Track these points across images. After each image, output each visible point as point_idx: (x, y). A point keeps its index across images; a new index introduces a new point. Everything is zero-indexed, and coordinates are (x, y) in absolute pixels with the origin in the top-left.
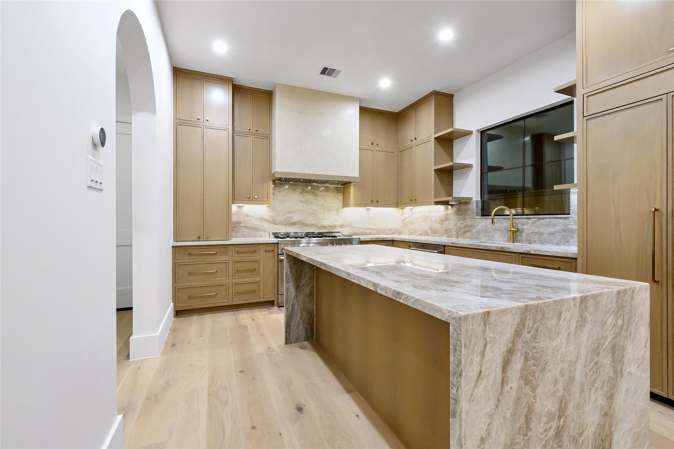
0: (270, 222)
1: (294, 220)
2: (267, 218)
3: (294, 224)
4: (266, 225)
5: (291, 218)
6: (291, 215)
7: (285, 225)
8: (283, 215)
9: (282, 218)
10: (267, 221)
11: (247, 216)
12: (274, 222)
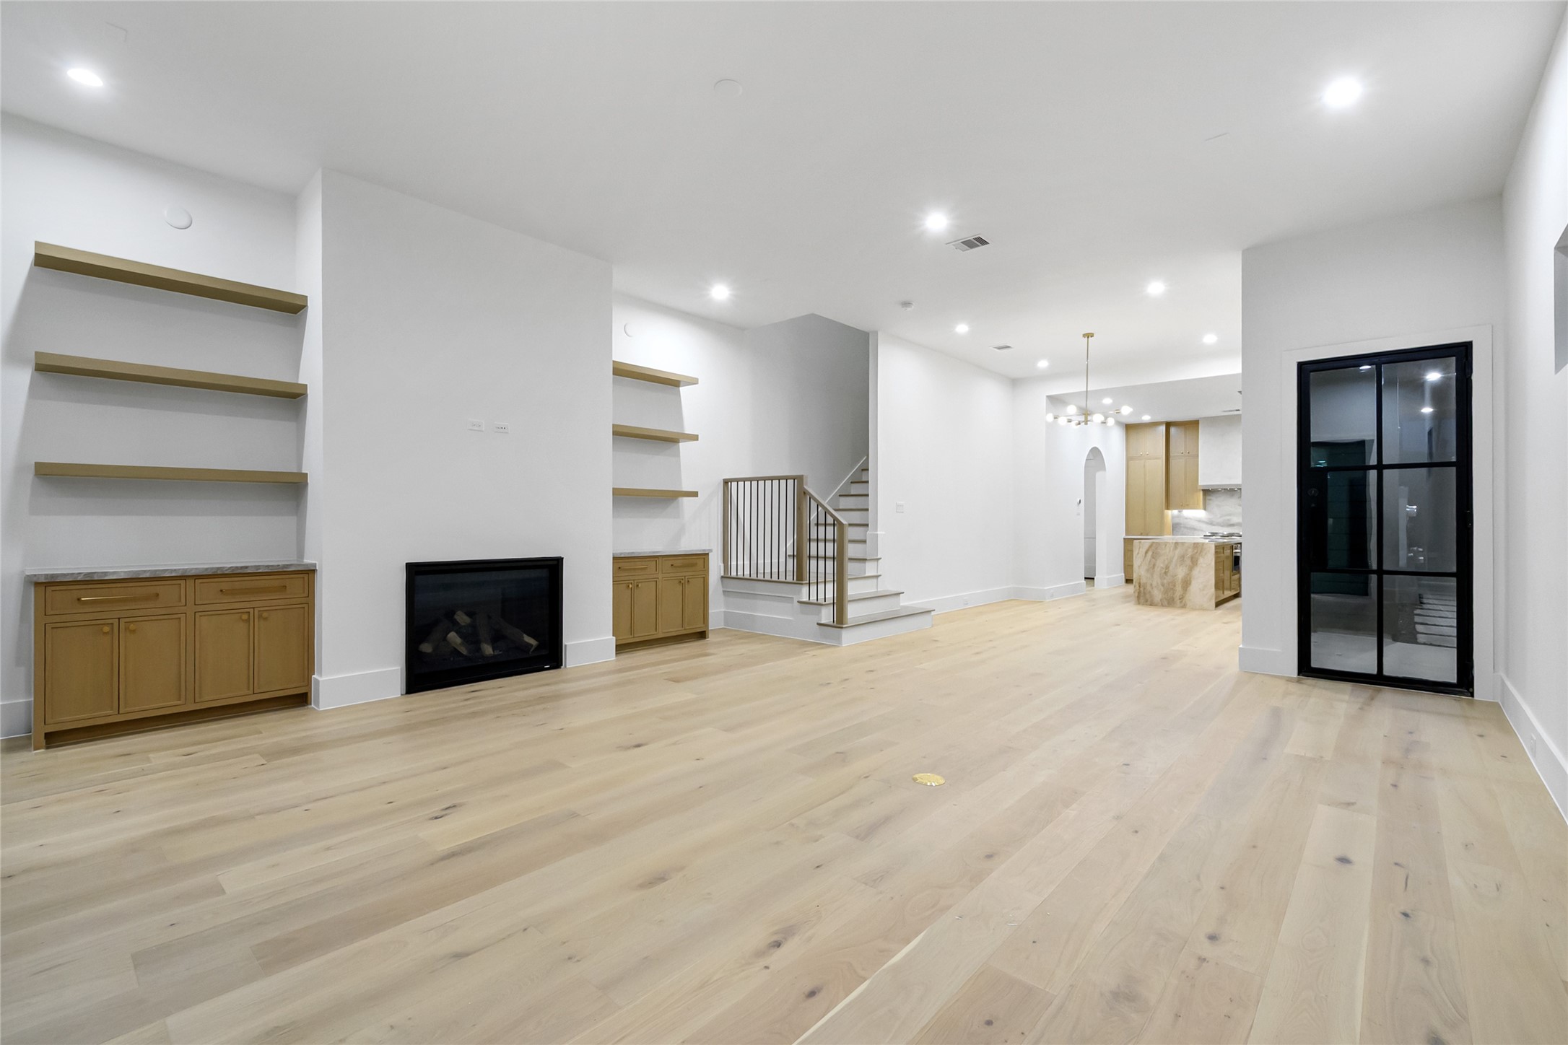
0: (1207, 523)
1: (1232, 522)
2: (1206, 521)
3: (1232, 525)
4: (1204, 526)
5: (1229, 520)
6: (1228, 518)
7: (1222, 526)
8: (1221, 517)
9: (1220, 520)
10: (1203, 522)
11: (1186, 518)
12: (1211, 523)
